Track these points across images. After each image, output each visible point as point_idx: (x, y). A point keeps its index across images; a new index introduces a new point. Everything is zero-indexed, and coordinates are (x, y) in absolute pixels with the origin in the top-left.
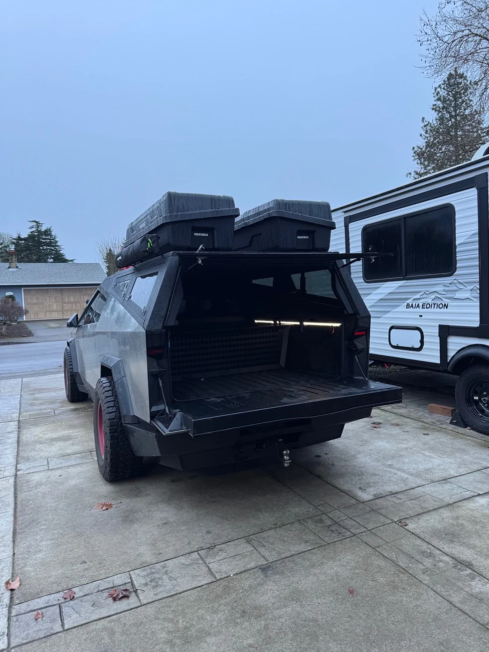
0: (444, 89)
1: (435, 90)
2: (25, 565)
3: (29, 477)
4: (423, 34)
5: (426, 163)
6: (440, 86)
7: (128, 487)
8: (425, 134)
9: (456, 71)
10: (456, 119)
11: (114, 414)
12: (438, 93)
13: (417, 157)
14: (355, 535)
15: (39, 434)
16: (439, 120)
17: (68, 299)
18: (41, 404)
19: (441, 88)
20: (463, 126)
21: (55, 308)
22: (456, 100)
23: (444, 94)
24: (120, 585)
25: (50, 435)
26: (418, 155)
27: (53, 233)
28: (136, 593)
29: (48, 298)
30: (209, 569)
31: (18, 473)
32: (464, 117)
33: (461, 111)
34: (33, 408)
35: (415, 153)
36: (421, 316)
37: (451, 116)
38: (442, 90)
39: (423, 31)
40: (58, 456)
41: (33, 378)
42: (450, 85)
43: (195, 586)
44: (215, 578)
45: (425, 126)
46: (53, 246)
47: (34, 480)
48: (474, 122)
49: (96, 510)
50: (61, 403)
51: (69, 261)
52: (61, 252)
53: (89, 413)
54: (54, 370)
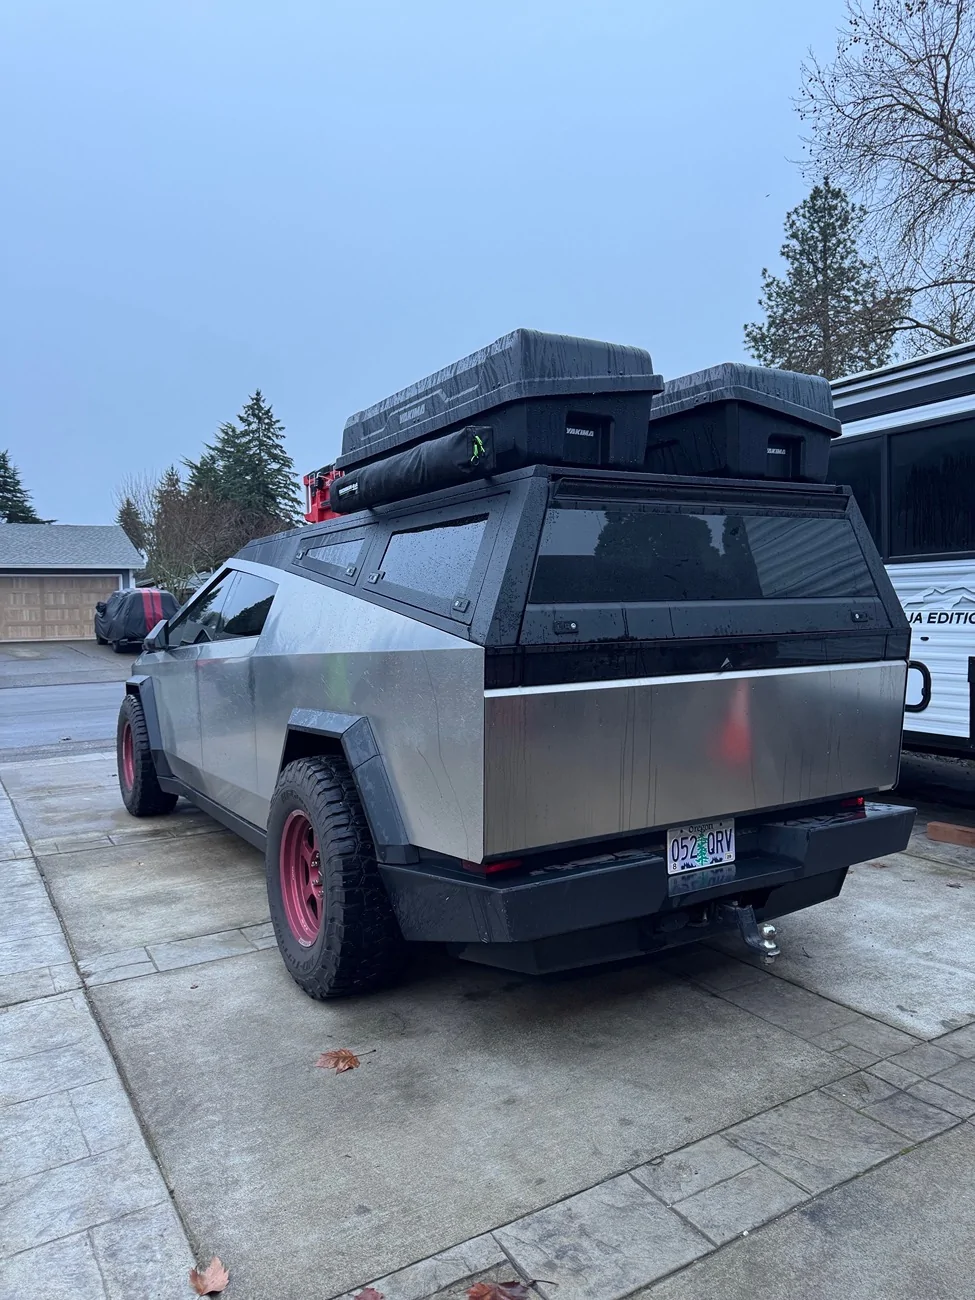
0: (804, 216)
1: (788, 217)
2: (217, 1224)
3: (119, 991)
4: (806, 97)
5: (769, 356)
6: (796, 211)
7: (373, 1011)
8: (767, 301)
9: (826, 184)
10: (825, 275)
11: (348, 842)
12: (794, 223)
13: (753, 344)
14: (964, 1121)
15: (96, 889)
16: (794, 275)
17: (55, 600)
18: (69, 820)
19: (798, 214)
20: (839, 290)
21: (26, 618)
22: (825, 240)
23: (805, 227)
24: (485, 1271)
25: (122, 892)
26: (755, 339)
27: (10, 465)
28: (536, 1290)
29: (12, 596)
30: (684, 1220)
31: (90, 981)
32: (841, 272)
33: (835, 260)
34: (53, 829)
35: (748, 335)
36: (926, 639)
37: (816, 269)
38: (801, 218)
39: (806, 92)
40: (168, 940)
41: (18, 765)
42: (815, 210)
43: (673, 1266)
44: (713, 1243)
45: (768, 285)
46: (9, 491)
47: (133, 999)
48: (858, 283)
49: (323, 1070)
50: (113, 817)
51: (44, 523)
52: (26, 503)
53: (192, 841)
54: (53, 748)
